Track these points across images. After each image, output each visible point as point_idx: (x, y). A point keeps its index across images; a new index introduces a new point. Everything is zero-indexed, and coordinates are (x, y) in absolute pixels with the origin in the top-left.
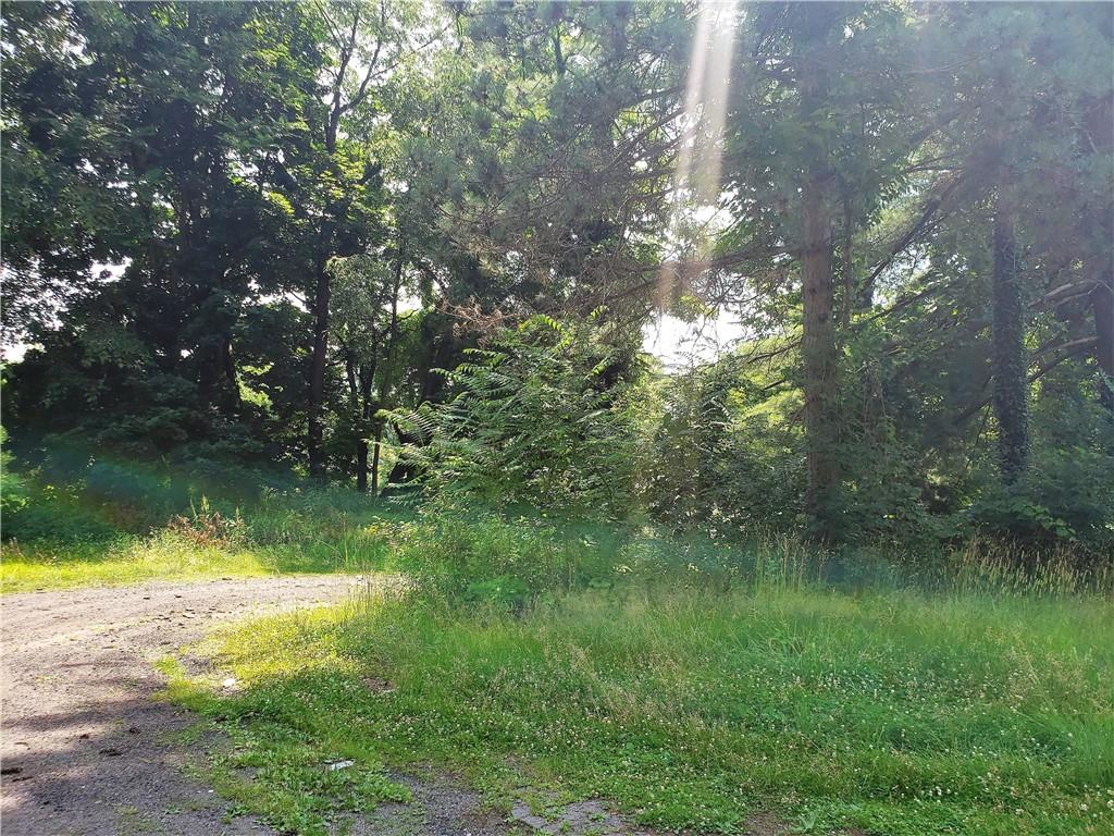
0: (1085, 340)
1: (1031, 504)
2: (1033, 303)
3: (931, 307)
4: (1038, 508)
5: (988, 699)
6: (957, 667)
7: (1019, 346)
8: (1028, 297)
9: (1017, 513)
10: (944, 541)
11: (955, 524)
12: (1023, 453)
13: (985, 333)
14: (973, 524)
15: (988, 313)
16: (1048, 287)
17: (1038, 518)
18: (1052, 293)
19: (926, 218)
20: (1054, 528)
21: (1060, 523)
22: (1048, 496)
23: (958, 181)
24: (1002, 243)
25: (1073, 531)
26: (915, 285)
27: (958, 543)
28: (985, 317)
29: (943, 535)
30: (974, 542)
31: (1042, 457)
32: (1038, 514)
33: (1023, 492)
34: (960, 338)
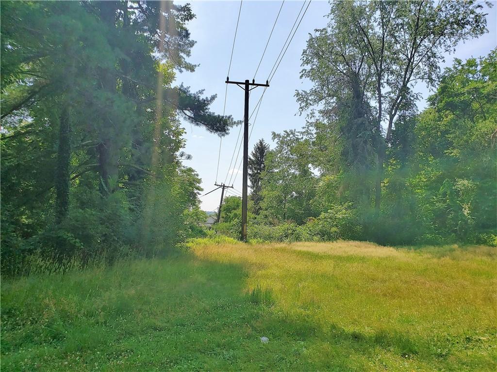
0: (96, 164)
1: (66, 233)
2: (76, 146)
3: (28, 139)
4: (69, 235)
5: (32, 323)
6: (19, 311)
7: (68, 164)
8: (74, 143)
9: (59, 237)
10: (23, 251)
11: (30, 243)
12: (66, 210)
13: (54, 155)
14: (39, 242)
15: (56, 147)
16: (82, 141)
17: (68, 239)
18: (84, 143)
19: (31, 97)
20: (75, 242)
21: (78, 240)
22: (74, 229)
23: (47, 85)
24: (64, 117)
25: (82, 244)
26: (22, 128)
27: (30, 252)
28: (54, 149)
29: (23, 248)
30: (39, 251)
31: (74, 212)
32: (69, 237)
33: (63, 227)
34: (42, 156)
